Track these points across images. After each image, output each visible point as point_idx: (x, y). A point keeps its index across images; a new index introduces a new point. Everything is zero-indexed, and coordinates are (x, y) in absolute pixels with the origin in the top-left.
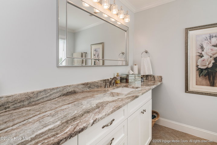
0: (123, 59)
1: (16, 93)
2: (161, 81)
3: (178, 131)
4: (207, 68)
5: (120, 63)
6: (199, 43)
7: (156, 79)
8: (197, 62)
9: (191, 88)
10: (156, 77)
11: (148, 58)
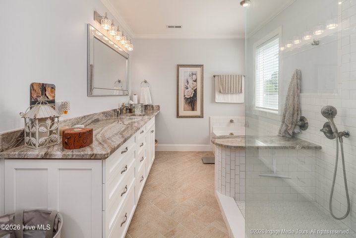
0: (120, 88)
1: (72, 117)
2: (159, 110)
3: (172, 152)
4: (190, 98)
5: (117, 93)
6: (186, 78)
7: (155, 108)
8: (184, 93)
9: (180, 114)
10: (154, 106)
11: (148, 88)
